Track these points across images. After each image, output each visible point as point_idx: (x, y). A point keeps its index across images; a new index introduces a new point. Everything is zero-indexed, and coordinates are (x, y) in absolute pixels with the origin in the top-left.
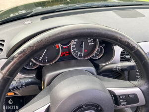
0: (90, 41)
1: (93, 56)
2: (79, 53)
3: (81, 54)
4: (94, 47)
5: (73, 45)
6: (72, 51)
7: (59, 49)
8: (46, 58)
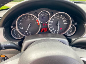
0: (65, 21)
2: (55, 30)
3: (57, 31)
4: (68, 26)
5: (50, 23)
6: (49, 28)
7: (39, 26)
8: (30, 32)
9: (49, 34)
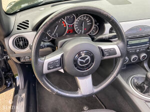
0: (88, 21)
1: (91, 33)
3: (82, 32)
4: (91, 26)
5: (76, 24)
6: (75, 29)
8: (57, 34)
9: (76, 35)
